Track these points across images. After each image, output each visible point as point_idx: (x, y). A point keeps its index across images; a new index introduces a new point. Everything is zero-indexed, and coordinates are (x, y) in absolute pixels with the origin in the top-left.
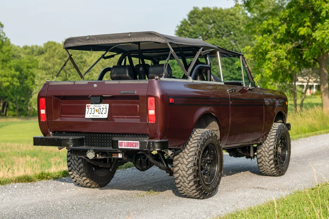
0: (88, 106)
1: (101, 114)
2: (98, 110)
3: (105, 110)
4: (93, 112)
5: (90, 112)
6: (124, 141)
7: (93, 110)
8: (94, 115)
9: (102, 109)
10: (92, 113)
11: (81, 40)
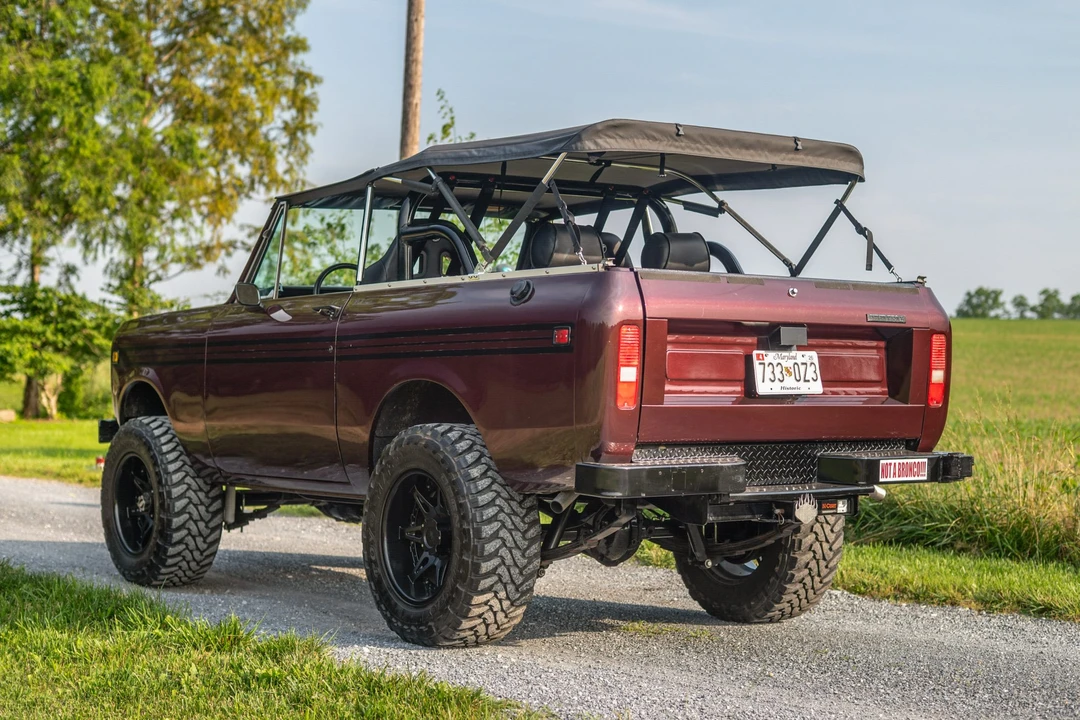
0: (758, 355)
1: (805, 381)
2: (792, 370)
3: (811, 370)
4: (778, 376)
5: (769, 375)
6: (893, 461)
7: (778, 370)
8: (782, 384)
9: (802, 368)
10: (777, 380)
11: (655, 134)
